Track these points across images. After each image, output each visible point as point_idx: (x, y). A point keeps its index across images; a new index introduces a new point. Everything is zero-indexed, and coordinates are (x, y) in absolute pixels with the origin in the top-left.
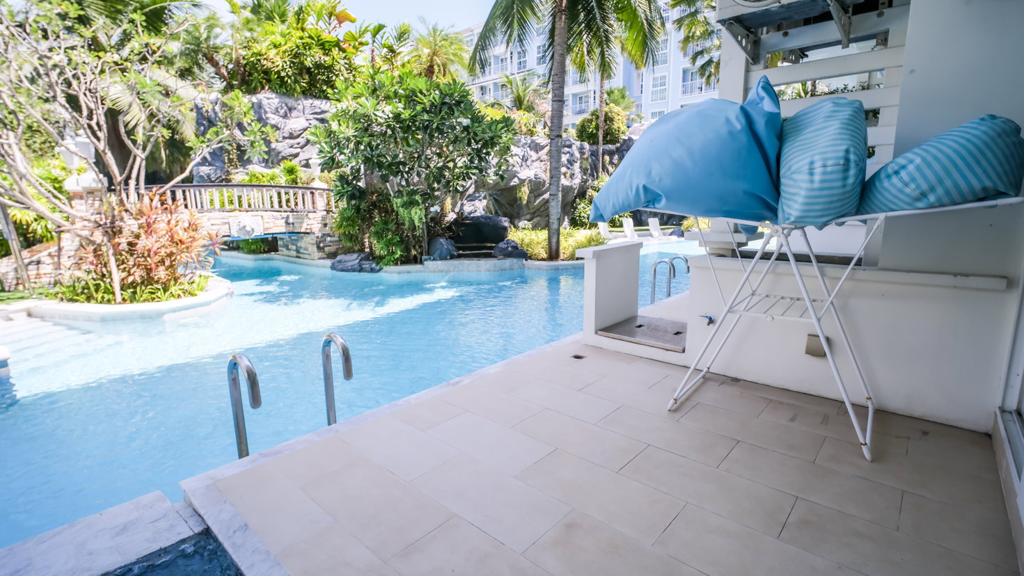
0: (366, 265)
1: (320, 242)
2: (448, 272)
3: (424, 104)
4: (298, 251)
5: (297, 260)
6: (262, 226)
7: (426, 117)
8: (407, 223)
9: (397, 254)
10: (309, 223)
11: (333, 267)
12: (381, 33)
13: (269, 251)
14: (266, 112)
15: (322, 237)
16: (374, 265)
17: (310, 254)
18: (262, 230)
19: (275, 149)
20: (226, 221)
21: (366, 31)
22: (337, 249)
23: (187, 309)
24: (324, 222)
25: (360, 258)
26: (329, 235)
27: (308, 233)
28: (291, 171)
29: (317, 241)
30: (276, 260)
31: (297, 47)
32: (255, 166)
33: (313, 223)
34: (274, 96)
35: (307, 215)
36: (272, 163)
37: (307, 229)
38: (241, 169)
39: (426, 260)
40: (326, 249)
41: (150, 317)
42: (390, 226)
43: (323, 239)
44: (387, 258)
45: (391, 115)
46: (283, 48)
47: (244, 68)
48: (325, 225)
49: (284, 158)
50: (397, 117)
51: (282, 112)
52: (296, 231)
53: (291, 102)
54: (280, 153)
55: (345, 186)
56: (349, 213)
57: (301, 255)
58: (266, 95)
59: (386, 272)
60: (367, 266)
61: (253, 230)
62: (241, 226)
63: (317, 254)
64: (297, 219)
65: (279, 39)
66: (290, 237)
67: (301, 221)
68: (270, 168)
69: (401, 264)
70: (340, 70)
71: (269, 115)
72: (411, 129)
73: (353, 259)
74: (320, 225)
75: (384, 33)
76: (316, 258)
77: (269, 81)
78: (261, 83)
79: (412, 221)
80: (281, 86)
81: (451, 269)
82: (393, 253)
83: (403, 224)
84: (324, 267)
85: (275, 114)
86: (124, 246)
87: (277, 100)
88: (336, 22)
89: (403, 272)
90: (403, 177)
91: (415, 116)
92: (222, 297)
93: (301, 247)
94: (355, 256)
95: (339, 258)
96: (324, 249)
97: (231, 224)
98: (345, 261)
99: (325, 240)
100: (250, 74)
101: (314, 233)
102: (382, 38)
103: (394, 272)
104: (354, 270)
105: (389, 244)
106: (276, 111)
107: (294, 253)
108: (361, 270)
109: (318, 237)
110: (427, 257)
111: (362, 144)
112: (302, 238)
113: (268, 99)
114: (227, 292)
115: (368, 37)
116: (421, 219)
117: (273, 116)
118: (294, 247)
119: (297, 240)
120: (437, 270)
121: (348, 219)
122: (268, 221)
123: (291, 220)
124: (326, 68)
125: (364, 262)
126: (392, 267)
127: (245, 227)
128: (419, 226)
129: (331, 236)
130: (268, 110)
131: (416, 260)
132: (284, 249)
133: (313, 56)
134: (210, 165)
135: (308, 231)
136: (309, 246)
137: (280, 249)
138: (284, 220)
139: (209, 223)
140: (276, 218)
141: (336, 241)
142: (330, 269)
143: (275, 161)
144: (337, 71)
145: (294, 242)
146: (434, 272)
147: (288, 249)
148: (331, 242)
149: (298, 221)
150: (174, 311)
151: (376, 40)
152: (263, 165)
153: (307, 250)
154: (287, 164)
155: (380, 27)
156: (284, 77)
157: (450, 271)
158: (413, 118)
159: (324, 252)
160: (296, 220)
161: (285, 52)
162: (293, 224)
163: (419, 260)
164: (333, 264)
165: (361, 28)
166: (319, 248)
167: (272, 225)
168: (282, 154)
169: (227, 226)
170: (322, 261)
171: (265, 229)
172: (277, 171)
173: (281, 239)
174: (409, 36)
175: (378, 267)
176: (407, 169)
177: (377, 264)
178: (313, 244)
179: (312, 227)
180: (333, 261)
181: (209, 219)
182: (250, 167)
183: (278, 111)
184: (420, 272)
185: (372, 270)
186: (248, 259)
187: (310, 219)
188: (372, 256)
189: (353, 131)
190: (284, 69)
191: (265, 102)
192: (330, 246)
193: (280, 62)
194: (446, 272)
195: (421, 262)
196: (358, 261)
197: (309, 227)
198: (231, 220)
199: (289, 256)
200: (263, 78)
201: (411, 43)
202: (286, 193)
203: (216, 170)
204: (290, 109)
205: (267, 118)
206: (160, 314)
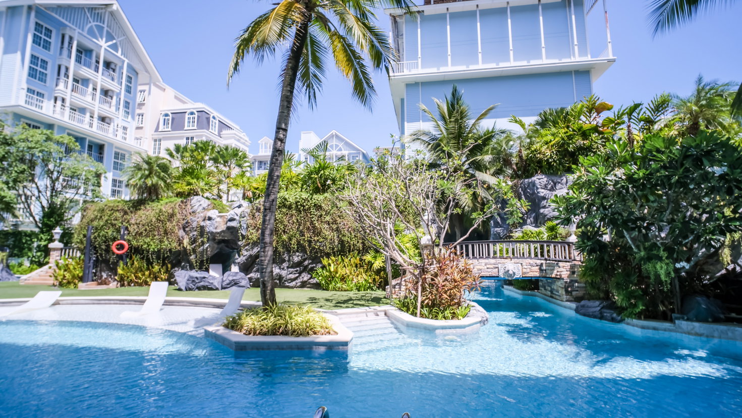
0: (607, 313)
1: (568, 287)
2: (710, 336)
3: (662, 161)
4: (551, 292)
5: (551, 299)
6: (521, 271)
7: (664, 173)
8: (652, 277)
9: (639, 308)
10: (559, 270)
11: (577, 311)
12: (637, 111)
13: (533, 289)
14: (537, 188)
15: (570, 282)
16: (615, 315)
17: (559, 296)
18: (521, 274)
19: (542, 213)
20: (497, 266)
21: (623, 114)
22: (584, 294)
23: (450, 328)
24: (573, 270)
25: (601, 306)
26: (576, 281)
27: (559, 279)
28: (552, 229)
29: (565, 286)
30: (537, 296)
31: (563, 139)
32: (529, 226)
33: (563, 271)
34: (544, 176)
35: (557, 264)
36: (540, 224)
37: (557, 275)
38: (519, 229)
39: (678, 319)
40: (574, 293)
41: (429, 330)
42: (632, 278)
43: (571, 284)
44: (629, 310)
45: (624, 177)
46: (552, 143)
47: (526, 162)
48: (573, 273)
49: (549, 219)
50: (630, 178)
51: (549, 186)
52: (548, 276)
53: (555, 179)
54: (546, 215)
55: (586, 241)
56: (593, 264)
57: (554, 296)
58: (538, 177)
59: (628, 324)
60: (608, 315)
61: (514, 273)
62: (506, 269)
63: (565, 297)
64: (549, 266)
65: (550, 137)
66: (547, 280)
67: (552, 268)
68: (538, 227)
69: (644, 318)
70: (598, 148)
71: (540, 190)
72: (646, 186)
73: (595, 306)
74: (569, 273)
75: (641, 110)
76: (565, 300)
77: (541, 167)
78: (536, 169)
79: (658, 276)
80: (549, 169)
81: (716, 334)
82: (635, 306)
83: (649, 278)
84: (570, 308)
85: (544, 189)
86: (429, 280)
87: (546, 179)
88: (596, 114)
89: (648, 328)
90: (640, 231)
91: (651, 174)
92: (476, 323)
93: (554, 289)
94: (597, 303)
95: (583, 303)
96: (571, 293)
97: (500, 268)
98: (588, 307)
99: (573, 286)
100: (529, 165)
101: (563, 279)
102: (639, 114)
103: (637, 326)
104: (595, 317)
105: (630, 295)
106: (545, 187)
107: (549, 293)
108: (602, 317)
109: (566, 282)
110: (678, 315)
111: (594, 206)
112: (555, 282)
113: (539, 179)
114: (480, 319)
115: (625, 118)
116: (670, 273)
117: (543, 190)
118: (549, 289)
119: (551, 283)
120: (693, 332)
121: (591, 269)
122: (526, 267)
123: (544, 267)
124: (585, 149)
125: (605, 311)
126: (634, 320)
127: (508, 271)
128: (666, 281)
129: (578, 283)
130: (539, 186)
131: (665, 317)
132: (543, 289)
133: (575, 143)
134: (501, 227)
135: (558, 277)
136: (559, 289)
137: (540, 288)
138: (538, 268)
139: (486, 267)
140: (532, 266)
141: (583, 287)
142: (574, 312)
143: (542, 222)
144: (594, 149)
145: (550, 284)
146: (689, 333)
147: (545, 289)
148: (578, 287)
149: (550, 268)
150: (443, 328)
151: (632, 117)
152: (534, 225)
153: (558, 292)
154: (550, 224)
155: (637, 106)
156: (551, 162)
157: (713, 337)
158: (648, 177)
159: (571, 295)
160: (548, 268)
161: (552, 146)
162: (545, 270)
163: (669, 318)
164: (577, 307)
165: (619, 112)
166: (567, 292)
167: (528, 270)
168: (548, 217)
169: (497, 270)
170: (569, 303)
171: (523, 273)
172: (543, 229)
173: (542, 281)
174: (668, 105)
175: (619, 318)
176: (645, 225)
177: (619, 314)
178: (562, 288)
179: (562, 273)
180: (578, 304)
181: (486, 265)
182: (525, 227)
183: (546, 187)
184: (670, 330)
185: (613, 320)
186: (518, 293)
187: (559, 267)
188: (613, 306)
189: (586, 195)
190: (551, 157)
191: (537, 182)
192: (577, 291)
193: (548, 153)
194: (707, 336)
195: (671, 320)
196: (599, 308)
197: (558, 274)
198: (500, 266)
199: (545, 295)
200: (537, 166)
201: (670, 110)
202: (547, 246)
203: (503, 230)
204: (555, 184)
205: (538, 192)
206: (434, 329)
